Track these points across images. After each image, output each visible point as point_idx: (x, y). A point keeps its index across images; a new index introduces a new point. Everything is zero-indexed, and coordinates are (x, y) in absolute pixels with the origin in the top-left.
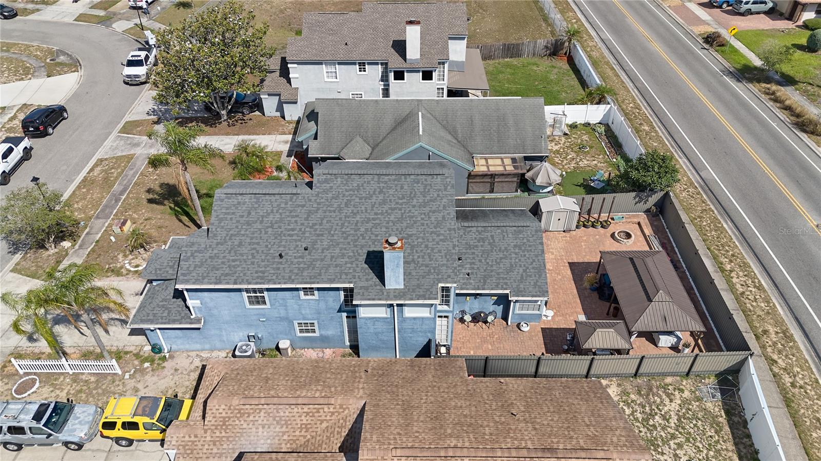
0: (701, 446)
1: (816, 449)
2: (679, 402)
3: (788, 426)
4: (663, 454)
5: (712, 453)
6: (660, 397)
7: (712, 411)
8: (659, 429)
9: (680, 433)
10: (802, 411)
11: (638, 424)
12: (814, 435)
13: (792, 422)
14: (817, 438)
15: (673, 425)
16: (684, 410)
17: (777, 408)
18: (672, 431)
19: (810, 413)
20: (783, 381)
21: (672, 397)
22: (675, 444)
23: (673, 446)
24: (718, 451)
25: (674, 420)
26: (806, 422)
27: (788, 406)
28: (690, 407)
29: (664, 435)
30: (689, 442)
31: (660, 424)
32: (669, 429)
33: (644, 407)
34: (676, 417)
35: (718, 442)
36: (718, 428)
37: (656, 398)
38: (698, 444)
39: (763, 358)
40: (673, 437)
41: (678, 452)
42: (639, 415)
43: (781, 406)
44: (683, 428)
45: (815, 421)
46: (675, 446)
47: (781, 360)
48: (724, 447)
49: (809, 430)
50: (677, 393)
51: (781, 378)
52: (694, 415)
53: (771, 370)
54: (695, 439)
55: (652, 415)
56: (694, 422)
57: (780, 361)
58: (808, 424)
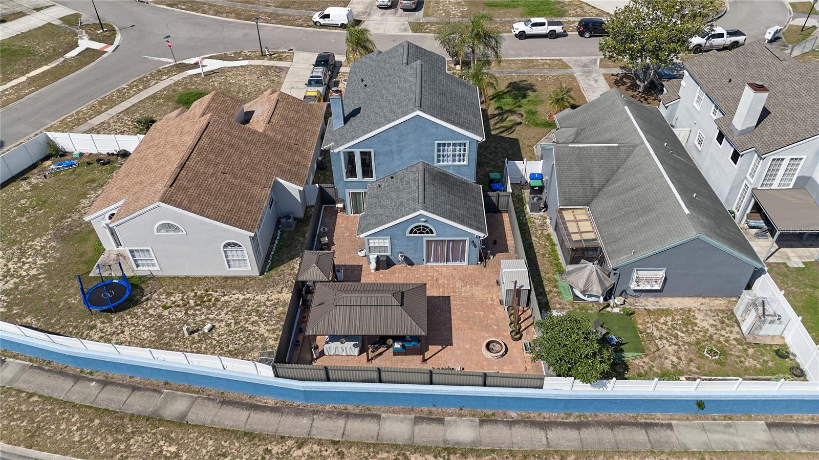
0: (223, 337)
1: (197, 436)
2: (266, 335)
3: (226, 423)
4: (226, 314)
5: (215, 342)
6: (274, 325)
7: (250, 354)
8: (247, 317)
9: (239, 328)
10: (237, 445)
11: (255, 306)
12: (211, 442)
13: (228, 428)
14: (207, 443)
15: (247, 326)
16: (257, 336)
17: (246, 422)
18: (241, 324)
19: (233, 451)
20: (274, 443)
21: (272, 332)
22: (231, 323)
23: (229, 321)
24: (215, 346)
25: (250, 327)
26: (225, 442)
27: (246, 434)
28: (258, 341)
29: (240, 318)
30: (229, 332)
31: (250, 318)
32: (244, 322)
33: (269, 313)
34: (252, 330)
35: (222, 349)
36: (233, 353)
37: (274, 322)
38: (225, 336)
39: (306, 436)
40: (236, 323)
41: (224, 323)
42: (263, 309)
43: (248, 427)
44: (242, 331)
45: (224, 450)
46: (229, 322)
47: (301, 454)
48: (216, 352)
49: (216, 440)
50: (274, 336)
51: (278, 443)
52: (251, 341)
53: (290, 437)
54: (230, 336)
55: (260, 316)
56: (244, 339)
57: (299, 452)
58: (223, 443)
